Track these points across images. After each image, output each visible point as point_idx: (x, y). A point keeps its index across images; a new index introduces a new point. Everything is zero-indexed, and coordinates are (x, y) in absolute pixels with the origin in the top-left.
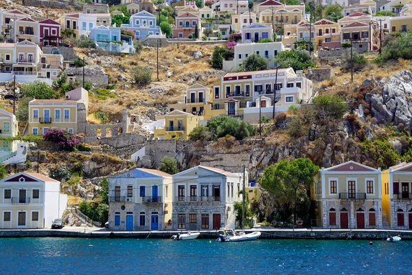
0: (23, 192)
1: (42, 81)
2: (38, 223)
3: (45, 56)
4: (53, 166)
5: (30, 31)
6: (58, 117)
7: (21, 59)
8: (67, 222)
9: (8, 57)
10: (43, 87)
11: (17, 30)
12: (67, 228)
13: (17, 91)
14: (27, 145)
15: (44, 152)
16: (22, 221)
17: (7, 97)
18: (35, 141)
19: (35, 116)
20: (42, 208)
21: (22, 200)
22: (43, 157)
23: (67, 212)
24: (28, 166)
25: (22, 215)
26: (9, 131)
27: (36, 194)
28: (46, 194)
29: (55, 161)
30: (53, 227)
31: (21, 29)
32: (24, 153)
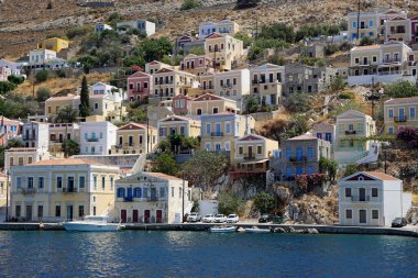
0: (362, 191)
1: (405, 79)
2: (378, 221)
3: (413, 53)
4: (403, 164)
5: (401, 30)
6: (412, 115)
7: (387, 60)
8: (410, 221)
9: (375, 59)
10: (406, 84)
11: (388, 31)
12: (408, 227)
13: (381, 91)
14: (378, 144)
15: (396, 151)
16: (363, 218)
17: (370, 98)
18: (390, 140)
19: (391, 116)
20: (381, 206)
21: (362, 199)
22: (393, 156)
23: (411, 211)
24: (379, 165)
25: (363, 213)
26: (363, 131)
27: (375, 193)
28: (385, 193)
29: (406, 160)
30: (393, 225)
31: (392, 29)
32: (376, 152)
